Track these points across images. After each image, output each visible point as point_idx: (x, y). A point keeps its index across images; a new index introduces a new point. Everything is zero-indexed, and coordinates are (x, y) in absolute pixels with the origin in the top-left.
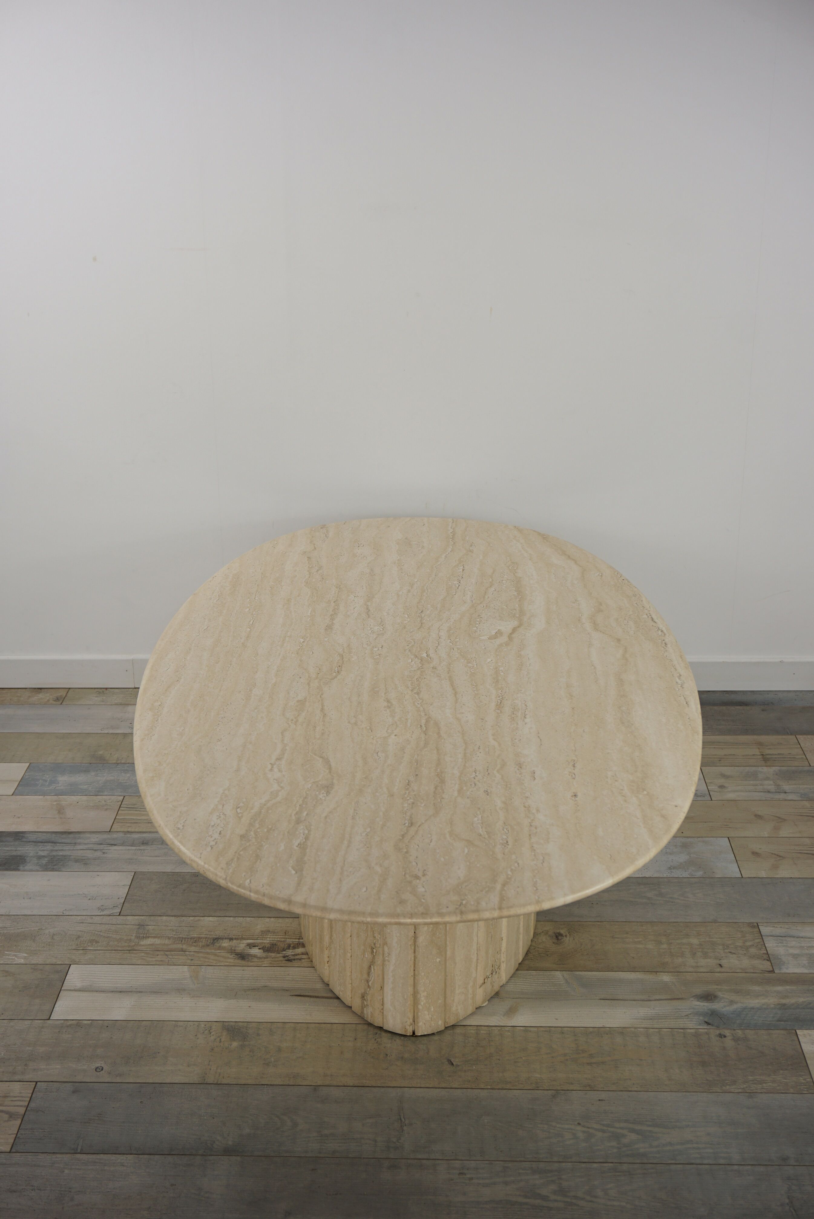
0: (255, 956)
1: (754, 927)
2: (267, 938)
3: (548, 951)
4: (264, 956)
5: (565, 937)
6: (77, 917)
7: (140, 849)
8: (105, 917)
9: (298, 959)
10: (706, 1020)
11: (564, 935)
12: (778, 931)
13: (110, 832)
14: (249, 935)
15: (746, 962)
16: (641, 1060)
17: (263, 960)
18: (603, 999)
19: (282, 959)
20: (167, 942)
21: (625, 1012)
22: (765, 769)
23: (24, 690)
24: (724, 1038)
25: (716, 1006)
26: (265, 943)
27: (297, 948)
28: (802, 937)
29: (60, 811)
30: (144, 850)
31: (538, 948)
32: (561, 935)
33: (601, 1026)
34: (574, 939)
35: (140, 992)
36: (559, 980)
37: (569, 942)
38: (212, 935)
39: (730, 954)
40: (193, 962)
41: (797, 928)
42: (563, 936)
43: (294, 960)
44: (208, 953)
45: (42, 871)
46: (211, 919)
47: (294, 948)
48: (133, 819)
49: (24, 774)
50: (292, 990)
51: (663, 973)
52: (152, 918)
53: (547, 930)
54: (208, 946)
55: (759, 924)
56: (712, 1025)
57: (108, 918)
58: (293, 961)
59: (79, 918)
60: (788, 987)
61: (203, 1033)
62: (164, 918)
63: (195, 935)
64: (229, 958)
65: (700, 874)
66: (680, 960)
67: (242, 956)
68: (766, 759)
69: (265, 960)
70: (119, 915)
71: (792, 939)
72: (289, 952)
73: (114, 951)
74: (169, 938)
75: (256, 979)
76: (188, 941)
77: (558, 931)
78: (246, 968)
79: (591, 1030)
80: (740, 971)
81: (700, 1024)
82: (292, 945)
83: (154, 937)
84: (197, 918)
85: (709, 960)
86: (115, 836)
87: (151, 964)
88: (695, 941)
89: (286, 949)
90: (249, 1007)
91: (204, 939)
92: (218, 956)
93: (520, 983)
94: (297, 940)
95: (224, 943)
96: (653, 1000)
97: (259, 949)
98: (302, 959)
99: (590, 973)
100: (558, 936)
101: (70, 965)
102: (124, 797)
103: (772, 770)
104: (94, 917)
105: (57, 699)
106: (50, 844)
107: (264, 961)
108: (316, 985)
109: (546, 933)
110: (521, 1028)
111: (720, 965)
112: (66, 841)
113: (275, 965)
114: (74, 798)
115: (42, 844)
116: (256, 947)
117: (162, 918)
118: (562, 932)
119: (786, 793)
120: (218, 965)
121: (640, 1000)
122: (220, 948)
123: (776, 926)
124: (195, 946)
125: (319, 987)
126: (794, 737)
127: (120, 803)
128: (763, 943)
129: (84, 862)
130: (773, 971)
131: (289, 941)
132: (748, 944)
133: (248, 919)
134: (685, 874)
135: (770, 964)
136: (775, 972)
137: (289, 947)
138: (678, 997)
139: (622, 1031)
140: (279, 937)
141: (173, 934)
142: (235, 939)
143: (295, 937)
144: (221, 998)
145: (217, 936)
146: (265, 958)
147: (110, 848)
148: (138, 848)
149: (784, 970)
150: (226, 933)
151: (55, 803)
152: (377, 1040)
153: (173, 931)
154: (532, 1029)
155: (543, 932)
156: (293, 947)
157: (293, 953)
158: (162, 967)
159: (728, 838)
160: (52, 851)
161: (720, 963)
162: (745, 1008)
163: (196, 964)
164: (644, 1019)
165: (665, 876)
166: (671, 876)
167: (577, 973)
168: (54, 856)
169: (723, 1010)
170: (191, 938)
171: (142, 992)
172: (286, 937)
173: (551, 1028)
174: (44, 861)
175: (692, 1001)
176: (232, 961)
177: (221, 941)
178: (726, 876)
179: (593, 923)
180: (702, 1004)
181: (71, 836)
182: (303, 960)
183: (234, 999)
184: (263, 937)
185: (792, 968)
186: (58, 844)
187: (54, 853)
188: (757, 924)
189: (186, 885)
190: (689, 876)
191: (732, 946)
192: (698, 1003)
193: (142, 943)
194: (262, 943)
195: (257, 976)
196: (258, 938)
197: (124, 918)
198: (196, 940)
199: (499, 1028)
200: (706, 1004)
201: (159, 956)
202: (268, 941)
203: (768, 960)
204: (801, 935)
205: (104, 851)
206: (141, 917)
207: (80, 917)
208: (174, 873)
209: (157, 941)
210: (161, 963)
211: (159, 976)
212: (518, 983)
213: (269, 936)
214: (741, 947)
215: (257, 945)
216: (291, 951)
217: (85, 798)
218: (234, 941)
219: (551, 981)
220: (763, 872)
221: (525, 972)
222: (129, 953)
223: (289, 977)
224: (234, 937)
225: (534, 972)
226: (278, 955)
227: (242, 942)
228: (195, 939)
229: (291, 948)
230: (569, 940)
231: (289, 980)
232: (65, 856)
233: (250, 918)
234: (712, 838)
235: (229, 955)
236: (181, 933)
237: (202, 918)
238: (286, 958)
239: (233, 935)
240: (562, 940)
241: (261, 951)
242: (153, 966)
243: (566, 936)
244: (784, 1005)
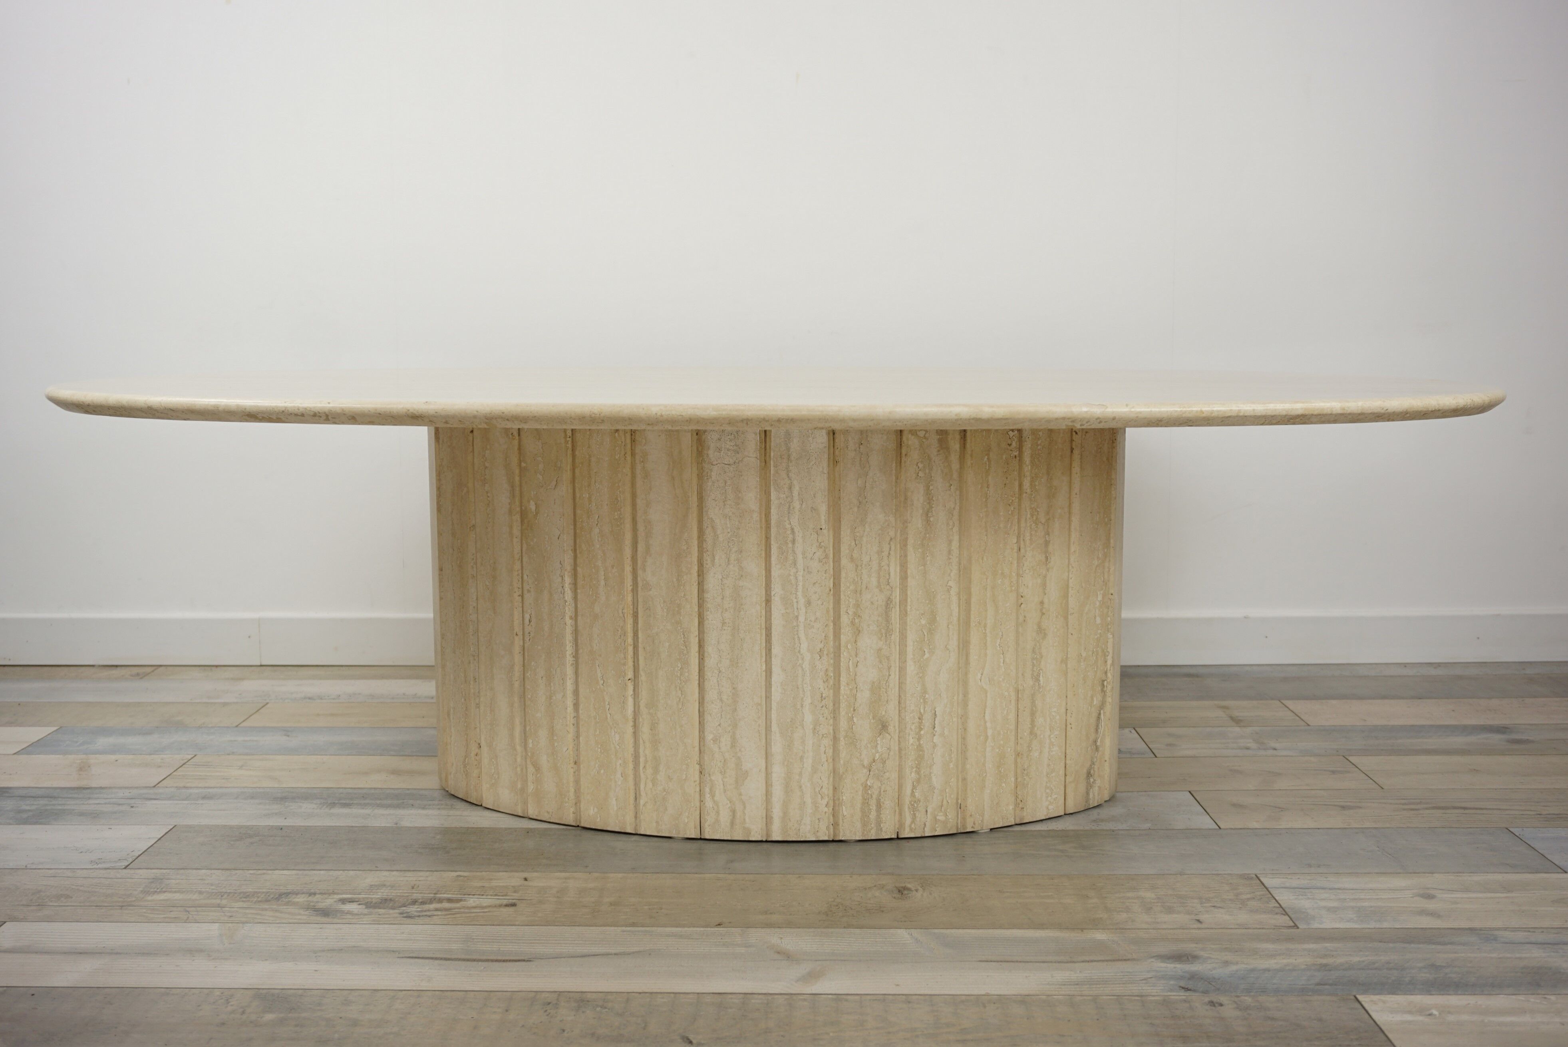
0: (349, 913)
1: (1252, 878)
2: (377, 892)
3: (885, 907)
4: (366, 912)
5: (914, 892)
6: (47, 871)
7: (195, 804)
8: (98, 870)
9: (426, 915)
10: (1182, 984)
11: (913, 889)
12: (1294, 882)
13: (154, 786)
14: (346, 890)
15: (1243, 917)
16: (1063, 1036)
17: (362, 916)
18: (983, 961)
19: (397, 915)
20: (195, 897)
21: (1026, 976)
22: (1237, 729)
23: (91, 668)
24: (1220, 1007)
25: (1195, 967)
26: (372, 898)
27: (429, 904)
28: (1339, 889)
29: (83, 768)
30: (202, 804)
31: (866, 903)
32: (909, 889)
33: (983, 992)
34: (931, 894)
35: (117, 953)
36: (903, 939)
37: (920, 897)
38: (281, 889)
39: (1213, 908)
40: (231, 919)
41: (1328, 879)
42: (912, 891)
43: (419, 916)
44: (263, 909)
45: (17, 824)
46: (285, 872)
47: (423, 903)
48: (200, 775)
49: (46, 736)
50: (403, 951)
51: (1094, 931)
52: (182, 871)
53: (883, 884)
54: (267, 901)
55: (1258, 876)
56: (1195, 991)
57: (104, 871)
58: (417, 918)
59: (51, 872)
60: (1328, 945)
61: (214, 1002)
62: (203, 871)
63: (250, 890)
64: (300, 914)
65: (1147, 825)
66: (1124, 916)
67: (325, 913)
68: (1237, 721)
69: (365, 917)
70: (125, 868)
71: (1323, 891)
72: (413, 909)
73: (94, 907)
74: (201, 893)
75: (341, 937)
76: (234, 895)
77: (904, 885)
78: (328, 926)
79: (963, 998)
80: (1236, 927)
81: (1171, 990)
82: (420, 901)
83: (175, 892)
84: (260, 872)
85: (1176, 916)
86: (160, 791)
87: (154, 921)
88: (1149, 895)
89: (409, 905)
90: (316, 971)
91: (264, 894)
92: (281, 912)
93: (830, 943)
94: (432, 895)
95: (299, 898)
96: (1079, 962)
97: (359, 904)
98: (435, 915)
99: (961, 931)
100: (902, 891)
101: (5, 922)
102: (195, 755)
103: (1249, 730)
104: (78, 871)
105: (138, 674)
106: (46, 799)
107: (363, 918)
108: (451, 945)
109: (882, 887)
110: (830, 996)
111: (1199, 921)
112: (76, 796)
113: (381, 923)
114: (113, 757)
115: (33, 799)
116: (355, 903)
117: (198, 871)
118: (909, 886)
119: (1275, 749)
120: (278, 922)
121: (1055, 962)
122: (287, 903)
123: (1290, 877)
124: (243, 901)
125: (454, 948)
126: (1278, 701)
127: (186, 761)
128: (1270, 896)
129: (94, 816)
130: (1296, 926)
131: (415, 896)
132: (1244, 897)
133: (351, 873)
134: (1124, 826)
135: (1288, 918)
136: (1300, 927)
137: (414, 902)
138: (1125, 958)
139: (1024, 1000)
140: (401, 891)
141: (209, 888)
142: (319, 894)
143: (428, 892)
144: (267, 960)
145: (289, 891)
146: (366, 915)
147: (147, 802)
148: (193, 802)
149: (1316, 925)
150: (305, 887)
151: (78, 761)
152: (549, 1011)
153: (212, 885)
154: (849, 997)
155: (875, 886)
156: (421, 902)
157: (419, 909)
158: (172, 924)
159: (1190, 792)
160: (46, 805)
161: (1197, 919)
162: (1253, 970)
163: (237, 922)
164: (1064, 985)
165: (1087, 828)
166: (1098, 828)
167: (936, 931)
168: (46, 810)
169: (1211, 973)
170: (240, 893)
171: (120, 953)
172: (414, 891)
173: (887, 996)
174: (25, 816)
175: (1153, 962)
176: (305, 917)
177: (294, 896)
178: (1191, 828)
179: (967, 877)
180: (1172, 966)
181: (88, 791)
182: (435, 917)
183: (290, 962)
184: (370, 892)
185: (1328, 923)
186: (60, 799)
187: (49, 808)
188: (1256, 875)
189: (257, 838)
190: (1128, 828)
191: (1216, 900)
192: (1163, 965)
193: (150, 898)
194: (367, 898)
195: (343, 935)
196: (361, 892)
197: (132, 871)
198: (246, 896)
199: (786, 997)
200: (1178, 966)
201: (171, 913)
202: (379, 896)
203: (1282, 914)
204: (1336, 886)
205: (132, 805)
206: (162, 870)
207: (54, 870)
208: (240, 827)
209: (178, 896)
210: (176, 920)
211: (161, 935)
212: (826, 943)
213: (382, 891)
214: (1230, 900)
215: (356, 900)
216: (416, 907)
217: (131, 757)
218: (317, 896)
219: (888, 940)
220: (1255, 823)
221: (842, 930)
222: (121, 909)
223: (403, 935)
224: (318, 891)
225: (858, 931)
226: (391, 911)
227: (330, 897)
228: (248, 894)
229: (417, 903)
230: (922, 895)
231: (401, 940)
232: (64, 810)
233: (355, 872)
234: (1163, 792)
235: (302, 912)
236: (225, 887)
237: (270, 872)
238: (405, 915)
239: (319, 890)
240: (910, 895)
241: (364, 907)
242: (158, 924)
243: (917, 890)
244: (1326, 965)
